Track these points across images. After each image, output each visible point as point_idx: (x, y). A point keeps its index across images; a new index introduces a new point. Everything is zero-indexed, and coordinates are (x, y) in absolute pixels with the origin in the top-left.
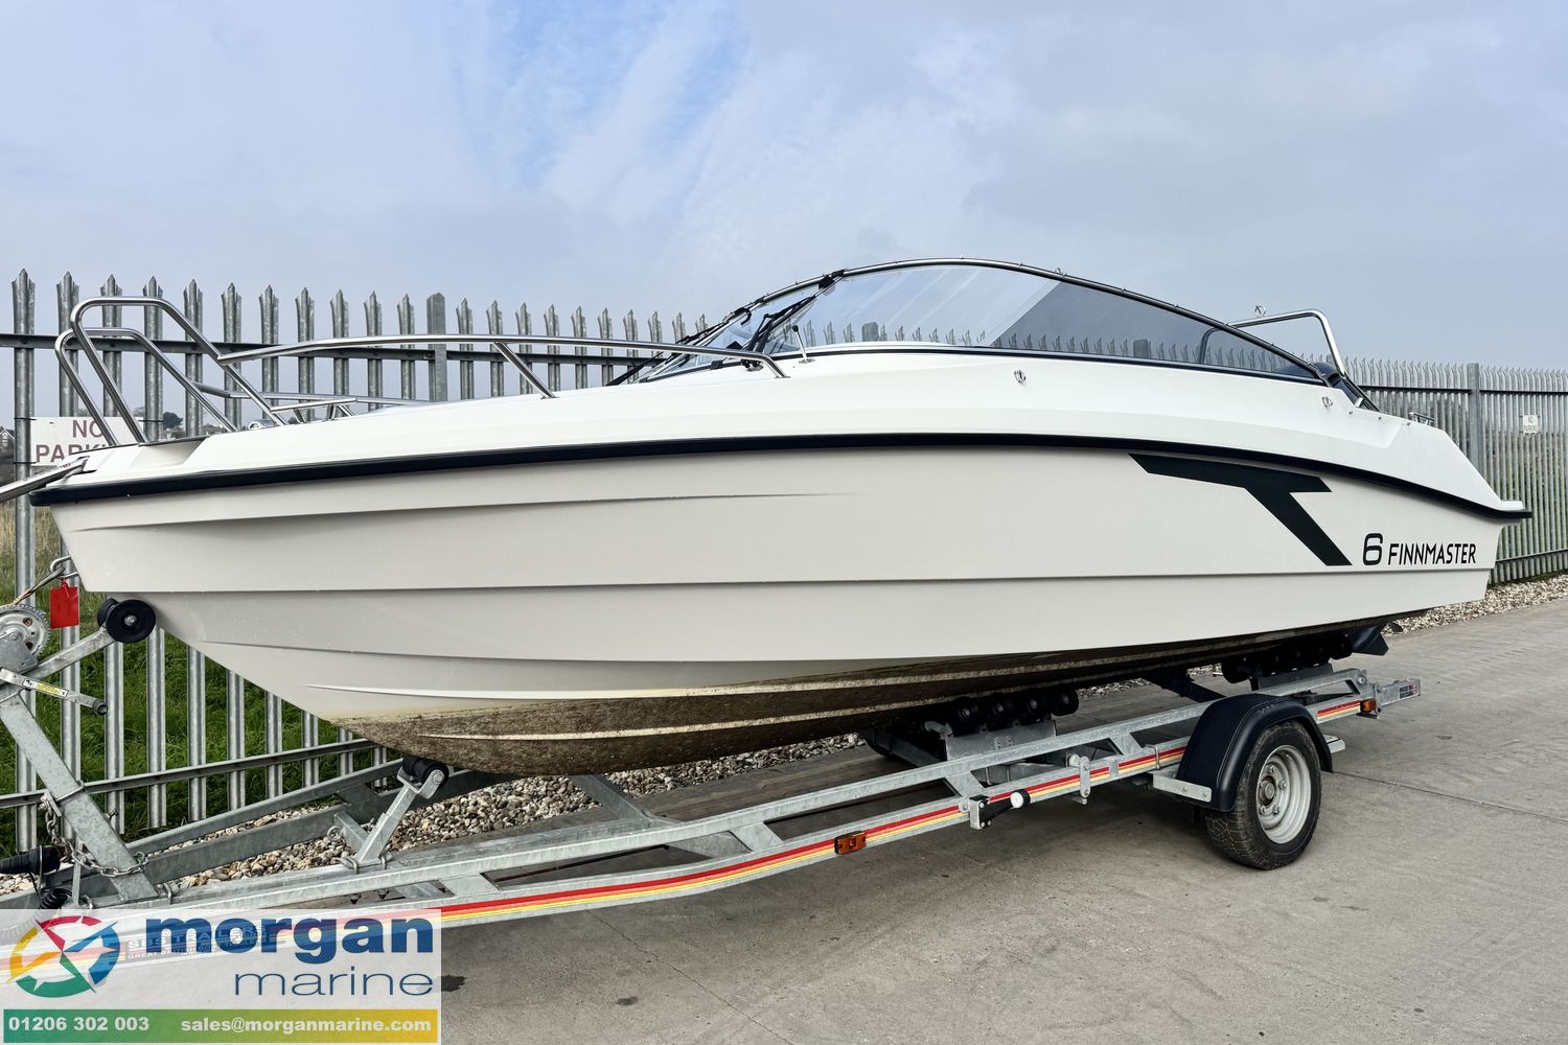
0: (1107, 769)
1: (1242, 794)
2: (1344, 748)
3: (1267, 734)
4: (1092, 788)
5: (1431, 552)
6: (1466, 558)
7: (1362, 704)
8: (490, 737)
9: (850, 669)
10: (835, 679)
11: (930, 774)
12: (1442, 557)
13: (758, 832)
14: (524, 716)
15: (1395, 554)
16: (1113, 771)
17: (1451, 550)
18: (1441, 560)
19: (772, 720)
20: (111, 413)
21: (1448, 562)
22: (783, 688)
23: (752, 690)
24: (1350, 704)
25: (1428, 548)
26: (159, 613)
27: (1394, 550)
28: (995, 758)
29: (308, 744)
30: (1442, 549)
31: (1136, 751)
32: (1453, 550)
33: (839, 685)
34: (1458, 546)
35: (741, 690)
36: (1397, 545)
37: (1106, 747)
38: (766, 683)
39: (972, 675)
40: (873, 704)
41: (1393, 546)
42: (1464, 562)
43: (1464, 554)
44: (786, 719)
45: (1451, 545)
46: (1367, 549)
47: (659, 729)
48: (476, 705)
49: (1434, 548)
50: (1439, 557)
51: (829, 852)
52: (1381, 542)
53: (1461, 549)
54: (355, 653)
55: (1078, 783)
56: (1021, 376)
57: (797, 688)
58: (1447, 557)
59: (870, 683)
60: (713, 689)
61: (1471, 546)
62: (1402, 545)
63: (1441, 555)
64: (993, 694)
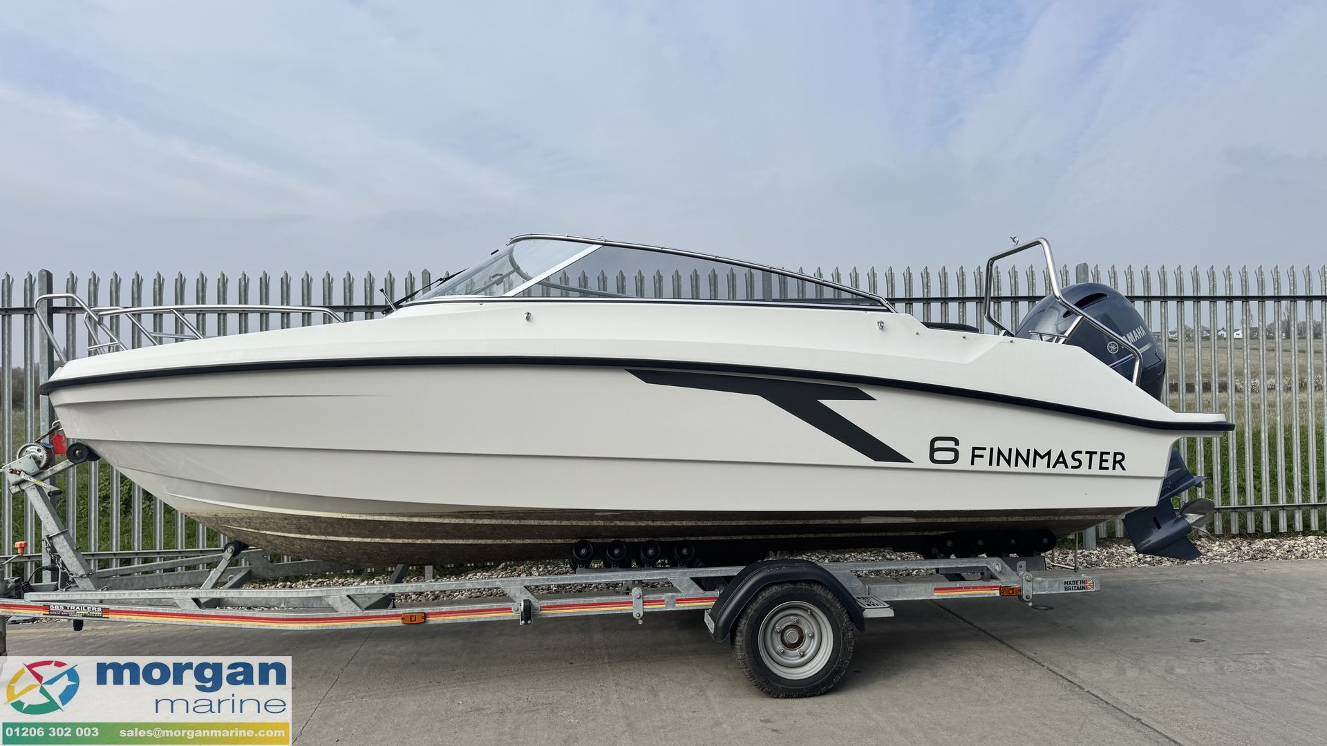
0: (663, 601)
1: (741, 632)
2: (893, 615)
4: (645, 613)
5: (1042, 457)
6: (1104, 465)
7: (1002, 590)
8: (256, 531)
9: (437, 510)
10: (440, 516)
12: (1064, 463)
13: (342, 600)
15: (982, 455)
16: (666, 603)
17: (1079, 456)
18: (1060, 465)
19: (430, 541)
21: (1074, 467)
22: (405, 519)
23: (384, 518)
24: (984, 587)
25: (1036, 453)
27: (979, 452)
30: (1061, 455)
32: (1084, 458)
33: (447, 521)
34: (1091, 453)
35: (377, 518)
36: (983, 448)
37: (668, 587)
38: (391, 514)
41: (974, 449)
42: (1101, 468)
43: (1102, 461)
44: (440, 542)
45: (1081, 453)
46: (933, 450)
48: (235, 511)
49: (1049, 454)
50: (1057, 462)
51: (397, 622)
52: (957, 444)
55: (631, 607)
56: (527, 314)
57: (416, 520)
58: (1071, 462)
59: (470, 521)
60: (359, 515)
61: (1116, 454)
62: (992, 449)
63: (1061, 460)
64: (613, 542)
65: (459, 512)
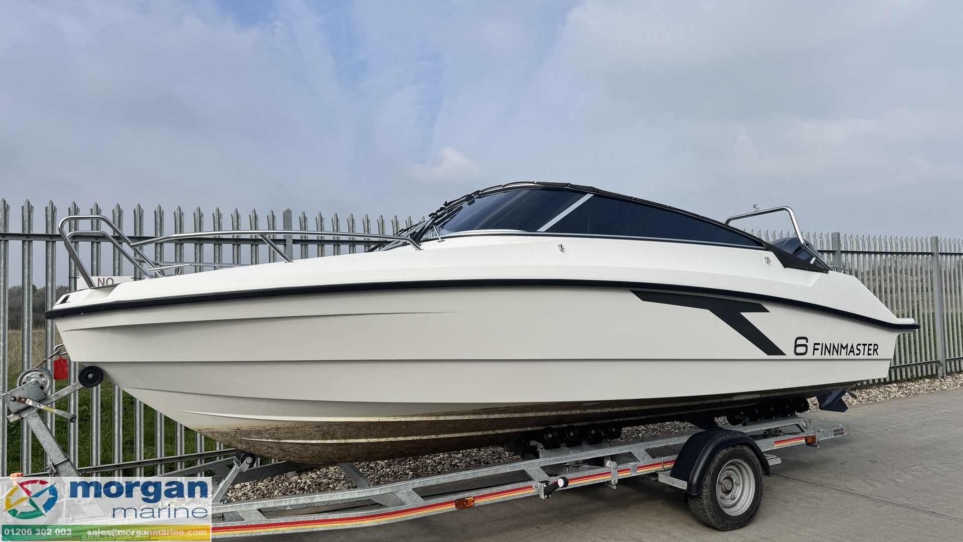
0: (629, 469)
1: (707, 485)
2: (781, 462)
3: (724, 451)
4: (619, 480)
5: (844, 349)
6: (870, 352)
7: (806, 439)
8: (277, 441)
9: (471, 409)
10: (464, 414)
11: (515, 467)
12: (853, 352)
13: (409, 494)
14: (294, 429)
15: (818, 349)
16: (632, 471)
17: (859, 347)
18: (852, 353)
19: (434, 437)
20: (117, 274)
21: (857, 354)
22: (433, 418)
23: (415, 419)
24: (798, 438)
25: (842, 346)
26: (105, 372)
27: (816, 347)
28: (556, 460)
29: (218, 449)
30: (852, 347)
31: (649, 460)
32: (861, 348)
33: (467, 417)
34: (864, 345)
35: (409, 419)
36: (819, 344)
37: (630, 457)
38: (423, 415)
39: (547, 414)
40: (494, 429)
41: (815, 344)
42: (869, 354)
43: (869, 350)
44: (442, 436)
45: (860, 345)
46: (796, 346)
47: (369, 439)
48: (266, 423)
49: (847, 346)
50: (850, 351)
51: (452, 507)
52: (807, 342)
53: (867, 347)
54: (201, 394)
55: (610, 477)
56: (562, 248)
57: (442, 418)
58: (856, 352)
59: (485, 417)
60: (394, 418)
61: (875, 345)
62: (822, 344)
63: (852, 350)
64: (568, 426)
65: (482, 409)
